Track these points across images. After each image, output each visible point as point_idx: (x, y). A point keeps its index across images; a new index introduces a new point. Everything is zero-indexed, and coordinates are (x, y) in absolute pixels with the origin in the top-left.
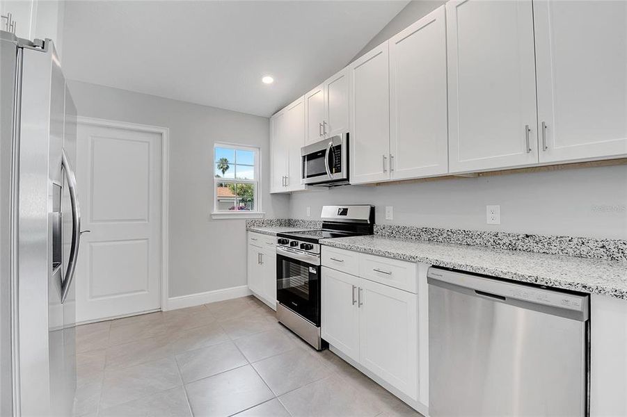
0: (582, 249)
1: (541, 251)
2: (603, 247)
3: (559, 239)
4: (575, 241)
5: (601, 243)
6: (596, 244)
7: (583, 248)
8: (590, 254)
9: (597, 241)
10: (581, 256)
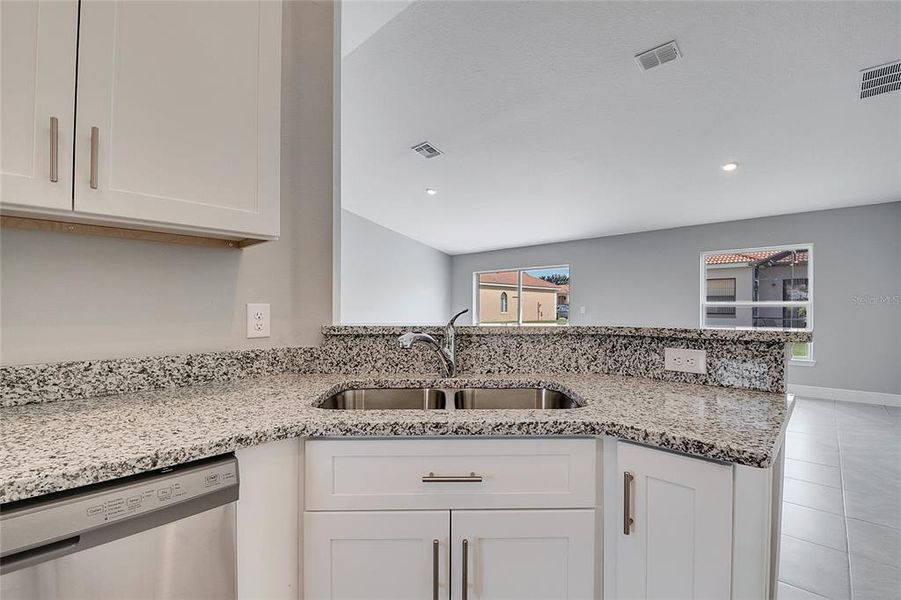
0: (109, 380)
1: (22, 401)
2: (143, 371)
3: (63, 370)
4: (96, 368)
5: (140, 366)
6: (132, 369)
7: (112, 379)
8: (122, 387)
9: (133, 363)
10: (106, 394)
